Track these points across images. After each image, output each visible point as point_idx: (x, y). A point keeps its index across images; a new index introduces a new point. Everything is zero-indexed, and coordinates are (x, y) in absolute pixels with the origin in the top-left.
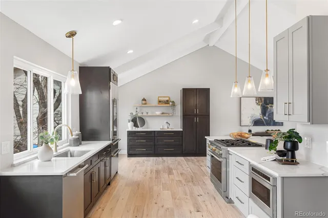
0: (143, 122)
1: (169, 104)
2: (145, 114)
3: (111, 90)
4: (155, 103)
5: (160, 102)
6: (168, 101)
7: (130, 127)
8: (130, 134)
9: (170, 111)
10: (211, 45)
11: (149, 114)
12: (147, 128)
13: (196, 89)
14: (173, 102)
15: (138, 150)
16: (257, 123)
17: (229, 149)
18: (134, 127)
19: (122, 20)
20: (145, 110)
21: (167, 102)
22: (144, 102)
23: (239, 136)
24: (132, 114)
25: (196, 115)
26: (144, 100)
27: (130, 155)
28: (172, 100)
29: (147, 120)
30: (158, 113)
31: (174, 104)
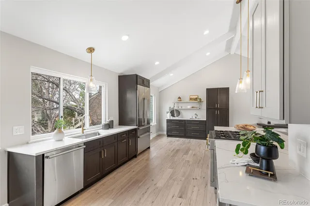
0: (179, 113)
2: (180, 108)
3: (138, 91)
4: (188, 100)
5: (191, 99)
7: (168, 116)
8: (168, 121)
10: (232, 53)
11: (183, 108)
12: (182, 118)
13: (217, 88)
15: (174, 133)
18: (172, 117)
19: (128, 35)
20: (180, 105)
21: (196, 99)
22: (179, 99)
23: (242, 128)
24: (170, 107)
25: (217, 109)
27: (169, 136)
28: (199, 98)
30: (189, 107)
31: (201, 101)
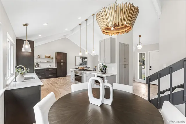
0: (38, 65)
1: (50, 58)
2: (39, 62)
4: (44, 57)
5: (46, 57)
6: (50, 57)
9: (51, 60)
10: (66, 38)
11: (41, 62)
13: (62, 53)
14: (52, 57)
16: (81, 65)
17: (84, 72)
20: (39, 60)
26: (39, 56)
29: (40, 64)
